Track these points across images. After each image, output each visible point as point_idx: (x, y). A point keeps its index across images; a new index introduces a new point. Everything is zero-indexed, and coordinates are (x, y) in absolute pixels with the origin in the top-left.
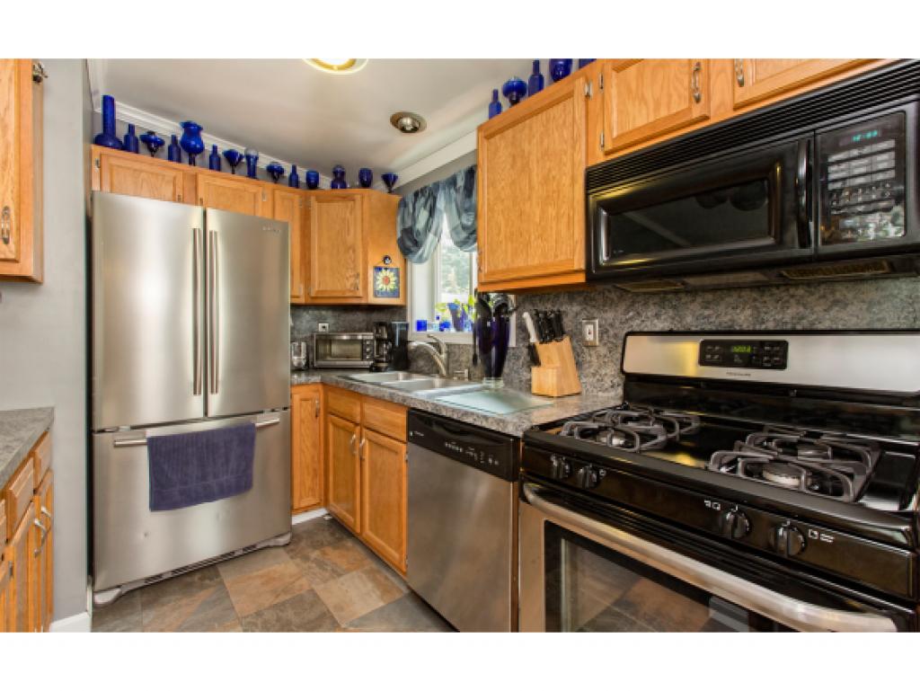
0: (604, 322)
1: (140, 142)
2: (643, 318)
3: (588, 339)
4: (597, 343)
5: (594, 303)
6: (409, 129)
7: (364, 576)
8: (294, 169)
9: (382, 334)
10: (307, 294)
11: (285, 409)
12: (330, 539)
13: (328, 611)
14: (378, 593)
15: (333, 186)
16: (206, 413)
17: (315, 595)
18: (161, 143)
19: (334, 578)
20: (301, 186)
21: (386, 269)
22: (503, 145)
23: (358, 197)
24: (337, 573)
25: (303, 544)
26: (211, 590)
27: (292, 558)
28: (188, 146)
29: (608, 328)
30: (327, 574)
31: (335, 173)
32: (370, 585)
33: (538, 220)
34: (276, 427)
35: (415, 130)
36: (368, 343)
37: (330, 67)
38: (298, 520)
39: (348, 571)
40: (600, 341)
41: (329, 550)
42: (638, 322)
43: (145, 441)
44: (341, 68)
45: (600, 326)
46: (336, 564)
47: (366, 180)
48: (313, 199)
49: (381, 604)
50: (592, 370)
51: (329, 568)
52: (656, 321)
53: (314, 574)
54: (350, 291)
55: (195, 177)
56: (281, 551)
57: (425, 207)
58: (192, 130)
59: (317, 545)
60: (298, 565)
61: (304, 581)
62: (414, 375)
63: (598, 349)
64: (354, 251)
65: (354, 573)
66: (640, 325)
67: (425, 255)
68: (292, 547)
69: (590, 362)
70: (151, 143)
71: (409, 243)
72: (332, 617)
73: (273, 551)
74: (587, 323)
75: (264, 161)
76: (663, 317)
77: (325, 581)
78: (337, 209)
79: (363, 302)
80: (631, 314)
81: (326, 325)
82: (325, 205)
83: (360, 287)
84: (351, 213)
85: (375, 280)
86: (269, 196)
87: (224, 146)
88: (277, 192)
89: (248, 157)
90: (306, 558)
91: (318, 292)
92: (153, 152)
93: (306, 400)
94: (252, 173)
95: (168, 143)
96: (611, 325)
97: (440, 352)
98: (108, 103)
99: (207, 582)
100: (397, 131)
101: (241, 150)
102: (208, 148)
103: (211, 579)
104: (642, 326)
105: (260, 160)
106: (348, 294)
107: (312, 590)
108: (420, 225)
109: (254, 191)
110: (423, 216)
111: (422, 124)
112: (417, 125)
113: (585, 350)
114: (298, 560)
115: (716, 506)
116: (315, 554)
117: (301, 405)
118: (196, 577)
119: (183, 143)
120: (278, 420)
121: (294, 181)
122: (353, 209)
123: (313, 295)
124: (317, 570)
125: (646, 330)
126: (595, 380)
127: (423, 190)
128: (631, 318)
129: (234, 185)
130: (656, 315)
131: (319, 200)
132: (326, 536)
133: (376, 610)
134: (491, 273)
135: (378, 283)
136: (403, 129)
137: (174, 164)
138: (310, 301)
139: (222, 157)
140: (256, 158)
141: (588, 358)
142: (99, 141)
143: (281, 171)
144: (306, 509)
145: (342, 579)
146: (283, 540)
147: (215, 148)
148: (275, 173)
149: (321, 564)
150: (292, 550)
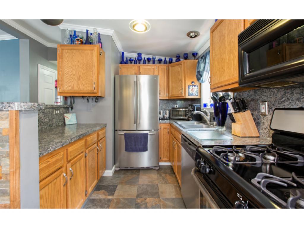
0: (270, 104)
1: (129, 61)
2: (290, 101)
3: (262, 111)
4: (267, 114)
5: (265, 94)
6: (193, 36)
7: (173, 187)
8: (165, 58)
9: (190, 109)
10: (169, 96)
11: (157, 130)
12: (170, 172)
13: (159, 192)
14: (175, 193)
15: (176, 61)
16: (137, 129)
17: (158, 186)
18: (133, 60)
19: (165, 184)
20: (167, 63)
21: (193, 86)
22: (217, 33)
23: (183, 63)
24: (166, 183)
25: (162, 171)
26: (136, 175)
27: (157, 174)
28: (139, 59)
29: (272, 106)
30: (163, 182)
31: (177, 57)
32: (174, 190)
33: (227, 61)
34: (154, 135)
35: (196, 36)
36: (187, 111)
37: (142, 32)
38: (161, 164)
39: (169, 183)
40: (269, 112)
41: (167, 175)
42: (288, 103)
43: (123, 134)
44: (145, 31)
45: (268, 105)
46: (167, 180)
47: (186, 57)
48: (170, 66)
49: (174, 197)
50: (264, 127)
51: (165, 180)
52: (298, 102)
53: (161, 180)
54: (180, 94)
55: (139, 67)
56: (156, 171)
57: (203, 63)
58: (139, 55)
59: (165, 173)
60: (158, 177)
61: (157, 182)
62: (201, 123)
63: (267, 116)
64: (181, 81)
65: (171, 185)
66: (289, 104)
67: (204, 80)
68: (159, 171)
69: (264, 122)
70: (131, 60)
71: (199, 76)
72: (159, 194)
73: (154, 171)
74: (262, 104)
75: (157, 58)
76: (302, 100)
77: (162, 184)
78: (177, 68)
79: (184, 98)
80: (284, 99)
81: (177, 105)
82: (173, 68)
83: (183, 93)
84: (180, 69)
85: (188, 90)
86: (157, 68)
87: (147, 57)
88: (160, 67)
89: (153, 58)
90: (161, 175)
91: (171, 95)
92: (131, 63)
93: (165, 128)
94: (154, 63)
95: (134, 59)
96: (273, 105)
97: (207, 115)
98: (123, 53)
99: (136, 173)
100: (190, 38)
101: (151, 57)
102: (143, 58)
103: (137, 172)
104: (290, 106)
105: (156, 58)
106: (180, 95)
107: (158, 185)
108: (201, 69)
109: (153, 68)
110: (202, 65)
111: (198, 34)
112: (196, 34)
113: (262, 117)
114: (158, 175)
115: (241, 198)
116: (163, 175)
117: (163, 130)
118: (135, 171)
119: (138, 59)
120: (155, 133)
121: (165, 62)
122: (181, 67)
123: (170, 96)
124: (162, 180)
125: (292, 107)
126: (266, 132)
127: (203, 57)
128: (284, 101)
129: (149, 67)
130: (298, 99)
131: (171, 67)
132: (169, 171)
133: (172, 198)
134: (214, 85)
135: (189, 91)
136: (191, 37)
137: (135, 65)
138: (169, 98)
139: (146, 60)
140: (155, 58)
141: (263, 121)
142: (121, 63)
143: (161, 60)
144: (165, 161)
145: (167, 185)
146: (157, 168)
147: (145, 58)
148: (160, 61)
149: (163, 178)
150: (158, 172)
